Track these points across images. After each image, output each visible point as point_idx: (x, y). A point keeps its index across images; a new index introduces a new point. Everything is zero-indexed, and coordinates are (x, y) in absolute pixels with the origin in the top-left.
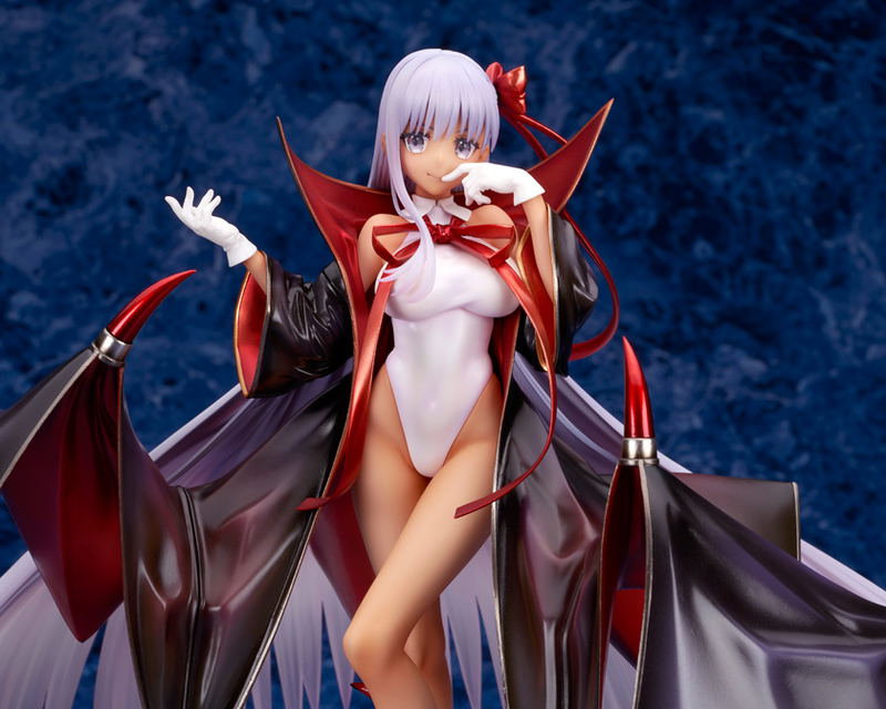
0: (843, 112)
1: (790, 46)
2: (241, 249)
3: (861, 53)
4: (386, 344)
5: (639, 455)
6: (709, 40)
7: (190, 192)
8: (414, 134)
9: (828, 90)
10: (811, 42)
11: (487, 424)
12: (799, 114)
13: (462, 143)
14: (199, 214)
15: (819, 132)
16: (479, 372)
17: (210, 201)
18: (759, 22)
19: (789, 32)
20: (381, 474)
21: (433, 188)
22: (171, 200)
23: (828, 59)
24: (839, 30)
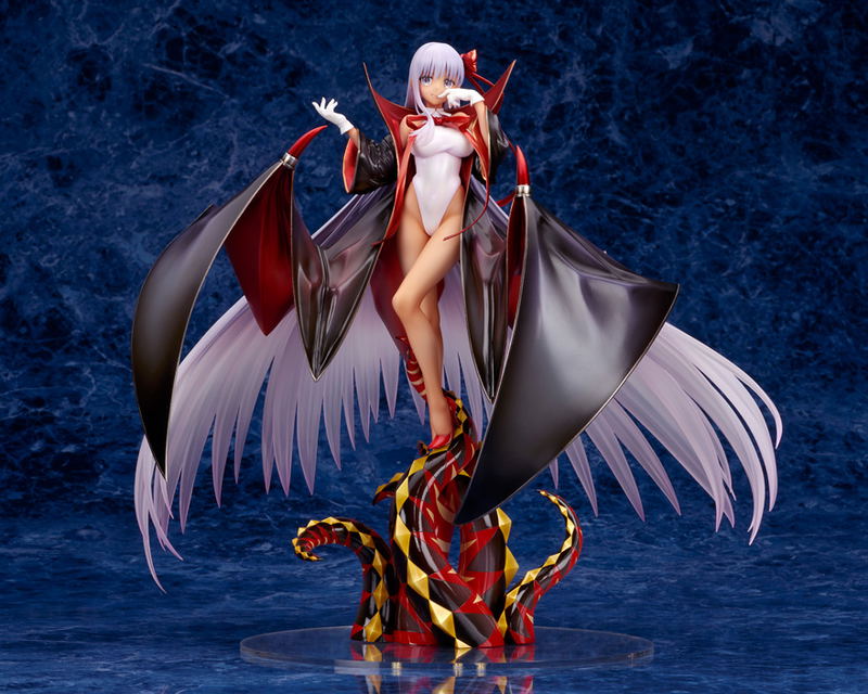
0: (658, 247)
1: (627, 210)
2: (346, 126)
3: (670, 213)
4: (412, 171)
5: (523, 192)
6: (575, 206)
7: (324, 100)
8: (426, 77)
9: (649, 235)
10: (639, 207)
11: (458, 206)
12: (631, 248)
13: (448, 81)
14: (327, 110)
15: (642, 259)
16: (454, 183)
17: (333, 104)
18: (608, 196)
19: (626, 202)
20: (410, 233)
21: (434, 102)
22: (315, 104)
23: (651, 218)
24: (658, 200)
